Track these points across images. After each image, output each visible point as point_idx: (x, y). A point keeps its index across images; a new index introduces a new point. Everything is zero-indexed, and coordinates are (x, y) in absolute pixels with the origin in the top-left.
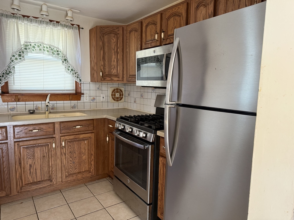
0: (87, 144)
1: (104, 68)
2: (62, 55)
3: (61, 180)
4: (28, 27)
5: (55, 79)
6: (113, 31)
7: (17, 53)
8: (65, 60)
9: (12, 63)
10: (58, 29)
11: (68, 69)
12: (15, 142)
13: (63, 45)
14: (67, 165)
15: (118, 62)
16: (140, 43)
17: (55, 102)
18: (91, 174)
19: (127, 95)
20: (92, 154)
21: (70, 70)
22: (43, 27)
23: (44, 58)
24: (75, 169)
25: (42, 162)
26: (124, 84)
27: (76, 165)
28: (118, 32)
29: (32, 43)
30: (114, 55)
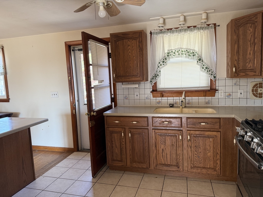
0: (212, 142)
1: (238, 63)
2: (197, 56)
3: (186, 169)
4: (171, 37)
5: (191, 78)
6: (250, 21)
7: (162, 60)
8: (200, 60)
9: (158, 68)
10: (194, 33)
11: (203, 68)
12: (153, 129)
13: (199, 46)
14: (192, 158)
17: (191, 98)
18: (216, 172)
20: (218, 153)
21: (205, 68)
22: (182, 34)
23: (182, 61)
24: (200, 163)
25: (171, 149)
27: (201, 159)
28: (256, 20)
29: (173, 50)
30: (250, 47)
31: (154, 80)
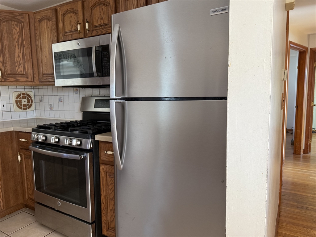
1: (4, 66)
6: (15, 18)
15: (24, 57)
16: (55, 34)
19: (38, 100)
26: (33, 88)
28: (22, 20)
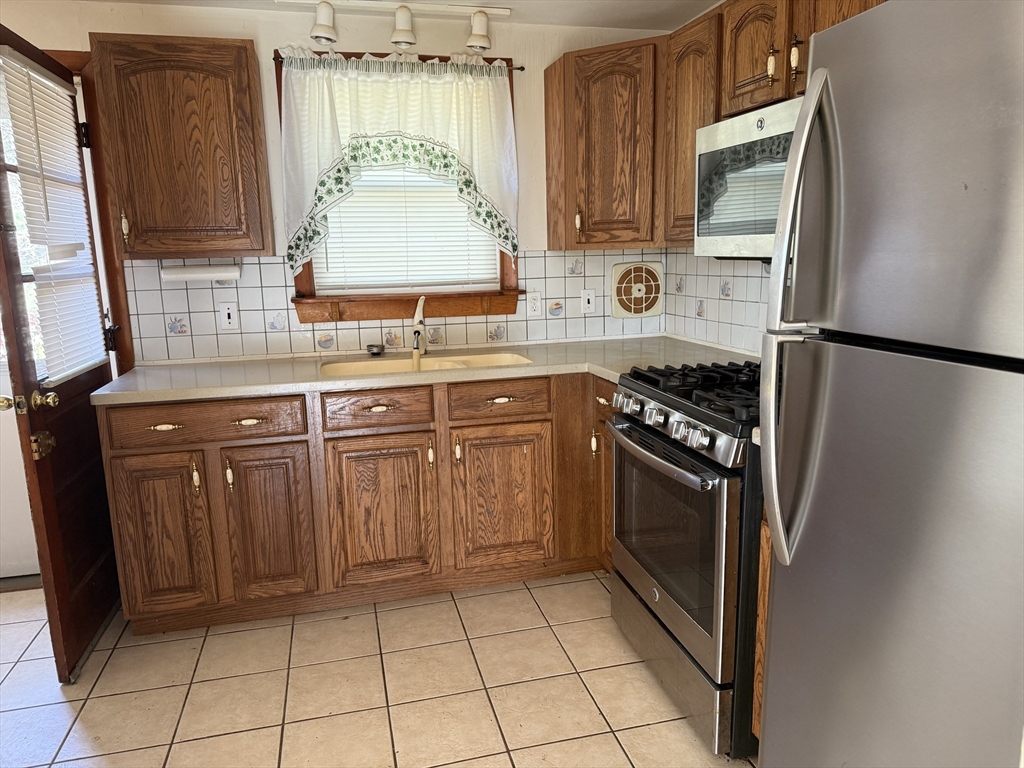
0: (529, 458)
1: (588, 202)
2: (457, 168)
3: (451, 563)
4: (360, 88)
5: (440, 249)
6: (621, 64)
7: (331, 174)
8: (468, 183)
9: (319, 204)
10: (445, 83)
11: (478, 214)
12: (326, 440)
13: (462, 132)
14: (469, 520)
15: (635, 172)
16: (712, 95)
17: (441, 320)
18: (542, 552)
19: (672, 289)
20: (545, 491)
21: (484, 215)
22: (402, 82)
23: (407, 184)
24: (495, 532)
25: (398, 503)
26: (664, 251)
27: (496, 520)
28: (637, 66)
29: (370, 137)
30: (623, 150)
31: (303, 252)
